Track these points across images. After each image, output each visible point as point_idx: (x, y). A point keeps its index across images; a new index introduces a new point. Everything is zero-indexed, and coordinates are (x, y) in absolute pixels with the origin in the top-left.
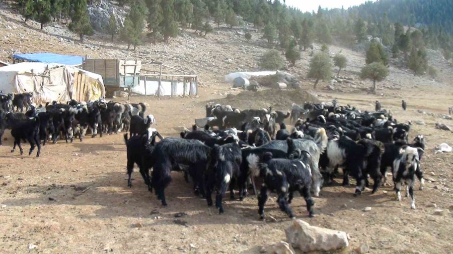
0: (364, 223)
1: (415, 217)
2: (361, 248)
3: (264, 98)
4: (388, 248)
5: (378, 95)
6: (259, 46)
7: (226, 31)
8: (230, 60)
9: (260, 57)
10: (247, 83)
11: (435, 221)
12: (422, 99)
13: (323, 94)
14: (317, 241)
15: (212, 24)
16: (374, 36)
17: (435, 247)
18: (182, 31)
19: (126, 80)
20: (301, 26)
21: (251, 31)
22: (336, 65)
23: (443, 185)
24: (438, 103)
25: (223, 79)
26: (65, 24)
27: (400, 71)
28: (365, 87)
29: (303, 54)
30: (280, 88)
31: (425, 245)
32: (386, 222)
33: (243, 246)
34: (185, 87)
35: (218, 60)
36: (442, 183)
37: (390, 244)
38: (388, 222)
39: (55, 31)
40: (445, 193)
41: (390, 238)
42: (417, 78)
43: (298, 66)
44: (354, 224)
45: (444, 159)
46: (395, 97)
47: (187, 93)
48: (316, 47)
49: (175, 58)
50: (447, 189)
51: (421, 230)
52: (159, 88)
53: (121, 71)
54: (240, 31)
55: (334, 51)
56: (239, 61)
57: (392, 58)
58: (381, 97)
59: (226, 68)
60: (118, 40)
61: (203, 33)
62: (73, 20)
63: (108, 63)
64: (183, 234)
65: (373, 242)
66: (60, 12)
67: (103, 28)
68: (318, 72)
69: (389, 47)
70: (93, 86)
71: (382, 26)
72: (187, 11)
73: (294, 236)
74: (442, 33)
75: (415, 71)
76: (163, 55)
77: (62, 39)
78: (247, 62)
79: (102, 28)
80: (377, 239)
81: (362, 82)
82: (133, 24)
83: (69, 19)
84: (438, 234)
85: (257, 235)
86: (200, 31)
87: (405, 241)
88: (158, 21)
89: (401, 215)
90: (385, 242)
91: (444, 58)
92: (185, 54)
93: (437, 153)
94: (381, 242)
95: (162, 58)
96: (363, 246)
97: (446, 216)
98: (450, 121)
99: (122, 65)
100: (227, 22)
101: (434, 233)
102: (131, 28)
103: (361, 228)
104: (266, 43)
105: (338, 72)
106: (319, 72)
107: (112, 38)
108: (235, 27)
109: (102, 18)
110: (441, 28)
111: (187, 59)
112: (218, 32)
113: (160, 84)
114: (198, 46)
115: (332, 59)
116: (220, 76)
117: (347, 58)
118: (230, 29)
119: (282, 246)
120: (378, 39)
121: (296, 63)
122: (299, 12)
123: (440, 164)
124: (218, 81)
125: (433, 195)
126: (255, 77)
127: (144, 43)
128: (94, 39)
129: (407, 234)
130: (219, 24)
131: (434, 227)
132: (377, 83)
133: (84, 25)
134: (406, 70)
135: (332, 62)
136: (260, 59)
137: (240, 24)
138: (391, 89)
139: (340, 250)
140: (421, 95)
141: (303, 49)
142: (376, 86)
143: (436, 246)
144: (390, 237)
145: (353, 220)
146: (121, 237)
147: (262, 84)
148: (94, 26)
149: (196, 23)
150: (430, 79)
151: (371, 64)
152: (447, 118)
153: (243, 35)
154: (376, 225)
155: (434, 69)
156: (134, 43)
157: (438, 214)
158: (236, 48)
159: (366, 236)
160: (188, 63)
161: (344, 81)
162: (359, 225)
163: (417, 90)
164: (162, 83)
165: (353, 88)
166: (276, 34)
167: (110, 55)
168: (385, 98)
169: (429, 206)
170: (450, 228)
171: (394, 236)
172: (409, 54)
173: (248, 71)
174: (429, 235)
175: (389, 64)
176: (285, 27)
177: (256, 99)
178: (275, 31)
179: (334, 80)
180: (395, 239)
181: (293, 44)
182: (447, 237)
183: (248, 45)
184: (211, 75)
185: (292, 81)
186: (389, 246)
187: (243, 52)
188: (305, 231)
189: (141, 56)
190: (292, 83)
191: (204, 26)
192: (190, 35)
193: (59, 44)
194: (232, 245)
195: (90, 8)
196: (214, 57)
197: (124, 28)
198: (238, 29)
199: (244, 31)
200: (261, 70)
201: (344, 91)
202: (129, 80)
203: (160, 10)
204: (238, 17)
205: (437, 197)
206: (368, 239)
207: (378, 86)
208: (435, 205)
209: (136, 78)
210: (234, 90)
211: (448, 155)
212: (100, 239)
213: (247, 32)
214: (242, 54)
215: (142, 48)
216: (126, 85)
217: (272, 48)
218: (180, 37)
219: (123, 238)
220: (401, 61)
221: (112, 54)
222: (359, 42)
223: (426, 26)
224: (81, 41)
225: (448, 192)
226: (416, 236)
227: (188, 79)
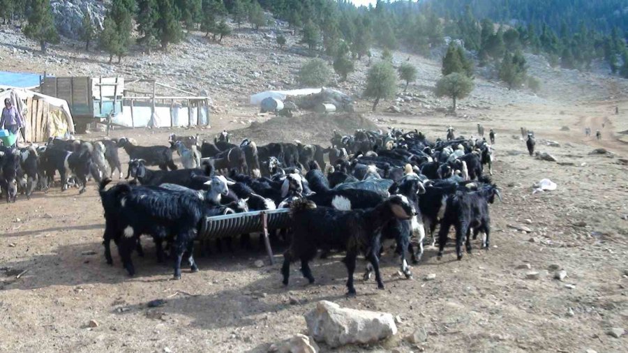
0: (423, 298)
1: (499, 284)
2: (415, 336)
3: (302, 126)
4: (455, 333)
5: (460, 117)
6: (297, 53)
7: (250, 33)
8: (257, 74)
9: (299, 69)
10: (281, 105)
11: (526, 288)
12: (519, 120)
13: (385, 118)
14: (349, 331)
15: (230, 24)
16: (453, 38)
17: (524, 326)
18: (186, 35)
19: (102, 105)
20: (353, 25)
21: (285, 32)
22: (402, 78)
23: (543, 236)
24: (541, 125)
25: (247, 100)
26: (20, 27)
27: (488, 84)
28: (442, 107)
29: (358, 64)
30: (326, 112)
31: (509, 324)
32: (455, 294)
33: (244, 344)
34: (191, 114)
35: (240, 74)
36: (541, 233)
37: (458, 326)
38: (458, 294)
39: (5, 38)
40: (545, 247)
41: (459, 318)
42: (513, 92)
43: (351, 81)
44: (408, 300)
45: (545, 200)
46: (483, 119)
47: (194, 122)
48: (375, 54)
49: (178, 73)
50: (548, 241)
51: (506, 302)
52: (152, 117)
53: (96, 93)
54: (269, 34)
55: (399, 58)
56: (270, 75)
57: (479, 66)
58: (463, 119)
59: (252, 85)
60: (96, 49)
61: (217, 36)
62: (31, 21)
63: (75, 83)
64: (155, 333)
65: (434, 325)
66: (12, 10)
67: (74, 33)
68: (377, 87)
69: (474, 51)
70: (55, 116)
71: (464, 23)
72: (194, 5)
73: (317, 325)
74: (546, 32)
75: (510, 83)
76: (161, 70)
77: (15, 50)
78: (280, 76)
79: (72, 32)
80: (440, 320)
81: (438, 100)
82: (115, 26)
83: (25, 20)
84: (531, 307)
85: (267, 326)
86: (213, 35)
87: (481, 320)
88: (152, 20)
89: (477, 283)
90: (451, 324)
91: (549, 65)
92: (192, 67)
93: (536, 193)
94: (444, 324)
95: (159, 74)
96: (417, 332)
97: (543, 280)
98: (556, 150)
99: (97, 85)
100: (251, 21)
101: (525, 306)
102: (113, 31)
103: (419, 304)
104: (306, 49)
105: (404, 87)
106: (379, 88)
107: (87, 46)
108: (262, 28)
109: (73, 18)
110: (544, 24)
111: (195, 74)
112: (239, 35)
113: (153, 111)
114: (211, 55)
115: (396, 70)
116: (244, 97)
117: (417, 68)
118: (256, 30)
119: (298, 342)
120: (459, 42)
121: (348, 77)
122: (351, 6)
123: (539, 207)
124: (240, 104)
125: (526, 251)
126: (293, 97)
127: (133, 52)
128: (61, 49)
129: (485, 309)
130: (239, 24)
131: (524, 297)
132: (457, 101)
133: (47, 28)
134: (498, 83)
135: (396, 74)
136: (299, 73)
137: (270, 23)
138: (477, 108)
139: (384, 341)
140: (518, 116)
141: (357, 56)
142: (456, 105)
143: (525, 324)
144: (458, 315)
145: (408, 294)
146: (63, 345)
147: (301, 107)
148: (62, 31)
149: (207, 23)
150: (530, 94)
151: (449, 76)
152: (553, 145)
153: (274, 39)
154: (440, 299)
155: (536, 80)
156: (119, 53)
157: (532, 277)
158: (265, 58)
159: (424, 317)
160: (197, 80)
161: (414, 100)
162: (416, 300)
163: (512, 108)
164: (156, 109)
165: (426, 108)
166: (319, 36)
167: (84, 72)
168: (468, 121)
169: (520, 267)
170: (548, 296)
171: (464, 314)
172: (501, 60)
173: (282, 89)
174: (517, 309)
175: (474, 75)
176: (331, 26)
177: (292, 128)
178: (318, 32)
179: (399, 99)
180: (465, 319)
181: (343, 50)
182: (543, 310)
183: (282, 53)
184: (230, 95)
185: (343, 102)
186: (456, 330)
187: (274, 63)
188: (332, 316)
189: (130, 71)
190: (343, 104)
191: (219, 28)
192: (199, 40)
193: (11, 58)
194: (228, 344)
195: (55, 4)
196: (235, 70)
197: (103, 32)
198: (267, 31)
199: (275, 32)
200: (300, 87)
201: (413, 113)
202: (107, 106)
203: (154, 4)
204: (265, 13)
205: (533, 253)
206: (427, 321)
207: (460, 105)
208: (529, 265)
209: (118, 103)
210: (263, 116)
211: (551, 194)
212: (32, 349)
213: (280, 35)
214: (273, 65)
215: (131, 60)
216: (104, 114)
217: (315, 56)
218: (185, 44)
219: (67, 346)
220: (491, 70)
221: (87, 69)
222: (433, 46)
223: (525, 22)
224: (43, 52)
225: (550, 245)
226: (497, 312)
227: (195, 102)
